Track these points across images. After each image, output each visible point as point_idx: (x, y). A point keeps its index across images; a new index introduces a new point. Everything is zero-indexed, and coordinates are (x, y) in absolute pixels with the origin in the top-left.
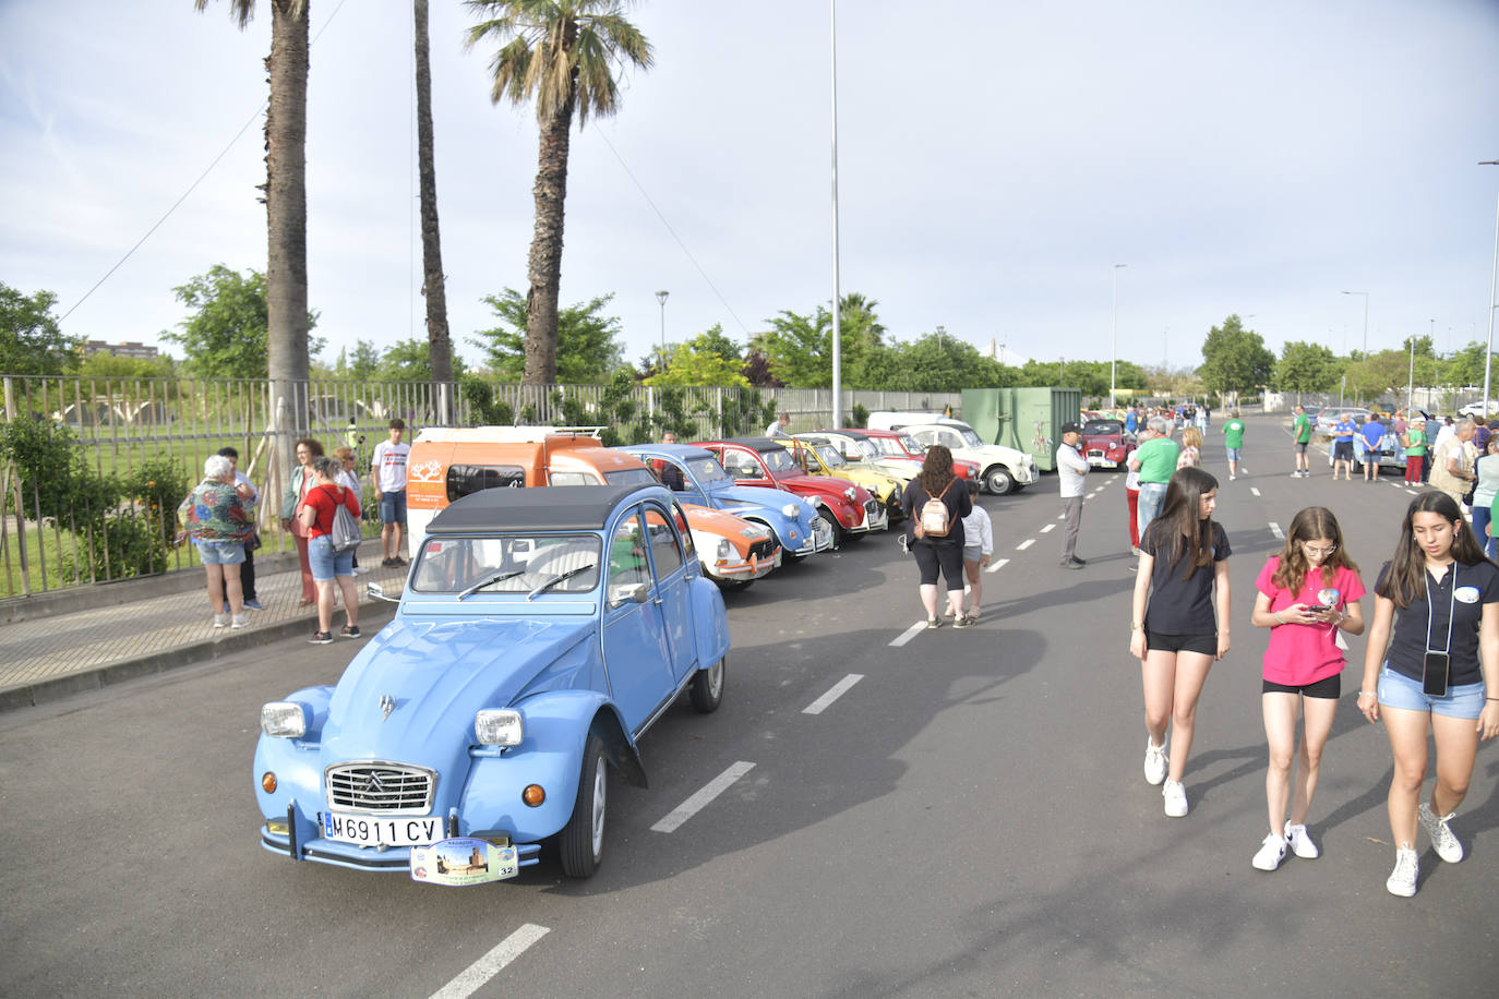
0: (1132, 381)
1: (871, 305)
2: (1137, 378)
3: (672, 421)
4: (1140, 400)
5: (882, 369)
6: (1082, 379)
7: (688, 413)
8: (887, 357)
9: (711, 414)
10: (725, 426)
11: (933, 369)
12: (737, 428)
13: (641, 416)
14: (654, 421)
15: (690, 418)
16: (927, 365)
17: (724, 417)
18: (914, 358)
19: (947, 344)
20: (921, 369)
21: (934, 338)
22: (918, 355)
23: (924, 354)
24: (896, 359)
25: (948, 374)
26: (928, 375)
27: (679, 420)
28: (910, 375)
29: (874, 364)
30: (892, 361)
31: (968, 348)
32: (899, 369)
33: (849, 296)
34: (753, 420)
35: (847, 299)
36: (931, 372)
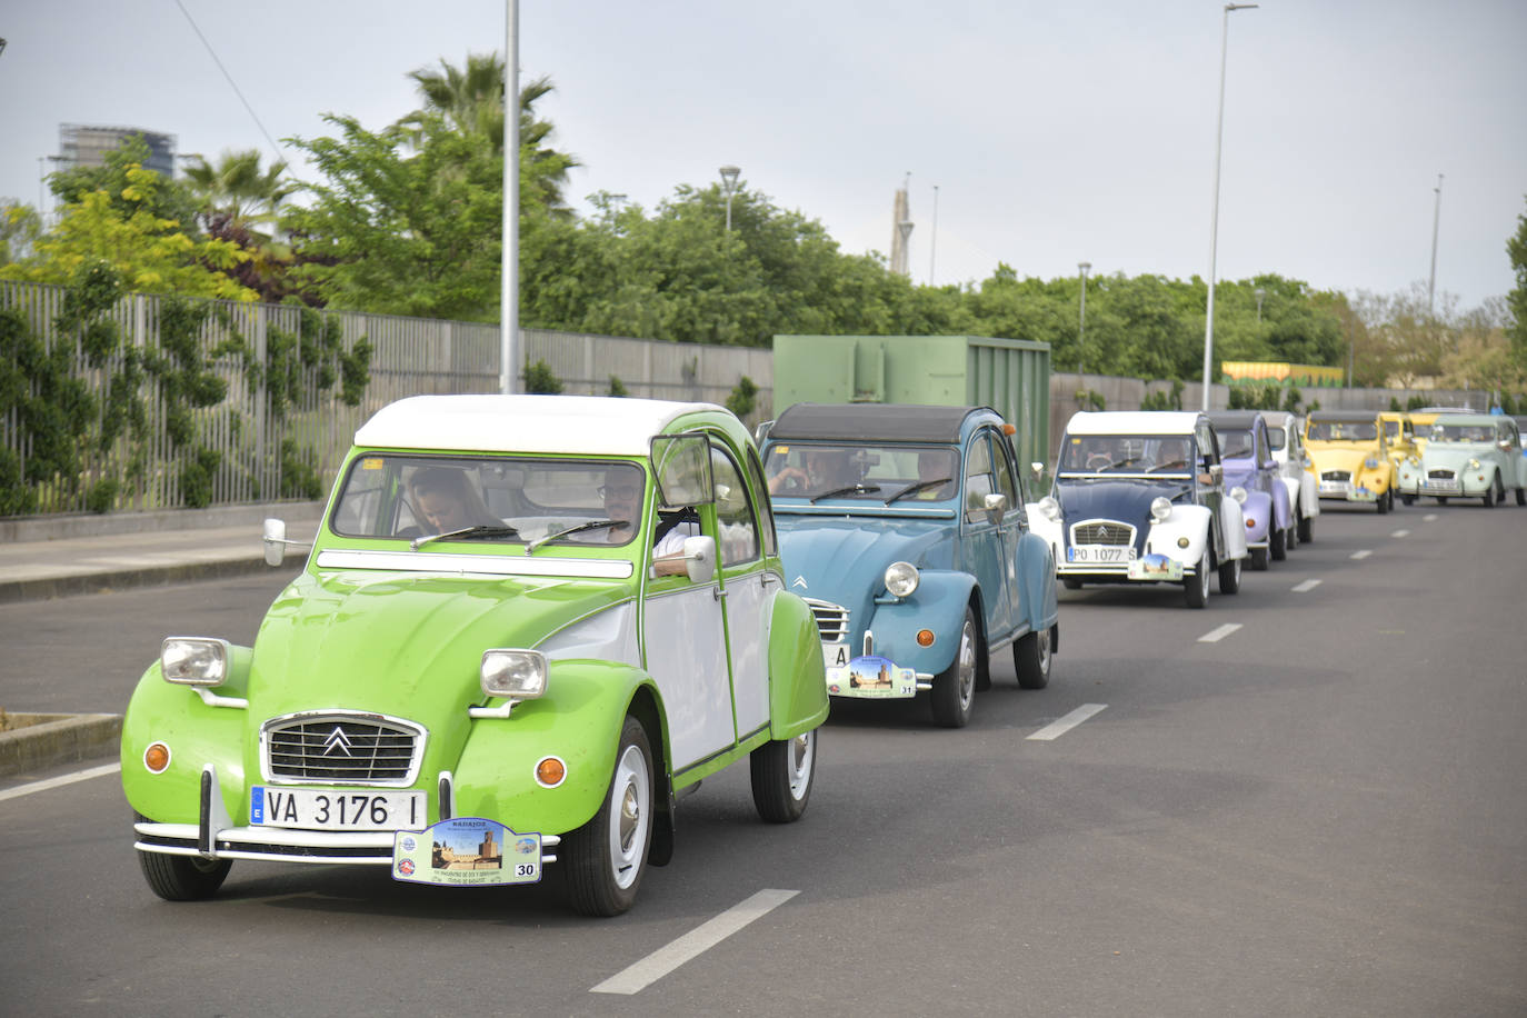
0: (1302, 339)
1: (535, 93)
2: (1318, 330)
3: (176, 369)
4: (1308, 396)
5: (572, 282)
6: (1145, 331)
7: (205, 357)
8: (586, 250)
9: (246, 360)
10: (272, 387)
11: (708, 286)
12: (293, 397)
13: (123, 354)
14: (146, 367)
15: (209, 366)
16: (694, 274)
17: (271, 370)
18: (657, 255)
19: (747, 218)
20: (675, 285)
21: (711, 199)
22: (668, 245)
23: (684, 244)
24: (609, 257)
25: (747, 303)
26: (695, 301)
27: (189, 367)
28: (646, 299)
29: (550, 267)
30: (598, 259)
31: (807, 230)
32: (617, 285)
33: (472, 64)
34: (325, 382)
35: (463, 70)
36: (703, 295)
